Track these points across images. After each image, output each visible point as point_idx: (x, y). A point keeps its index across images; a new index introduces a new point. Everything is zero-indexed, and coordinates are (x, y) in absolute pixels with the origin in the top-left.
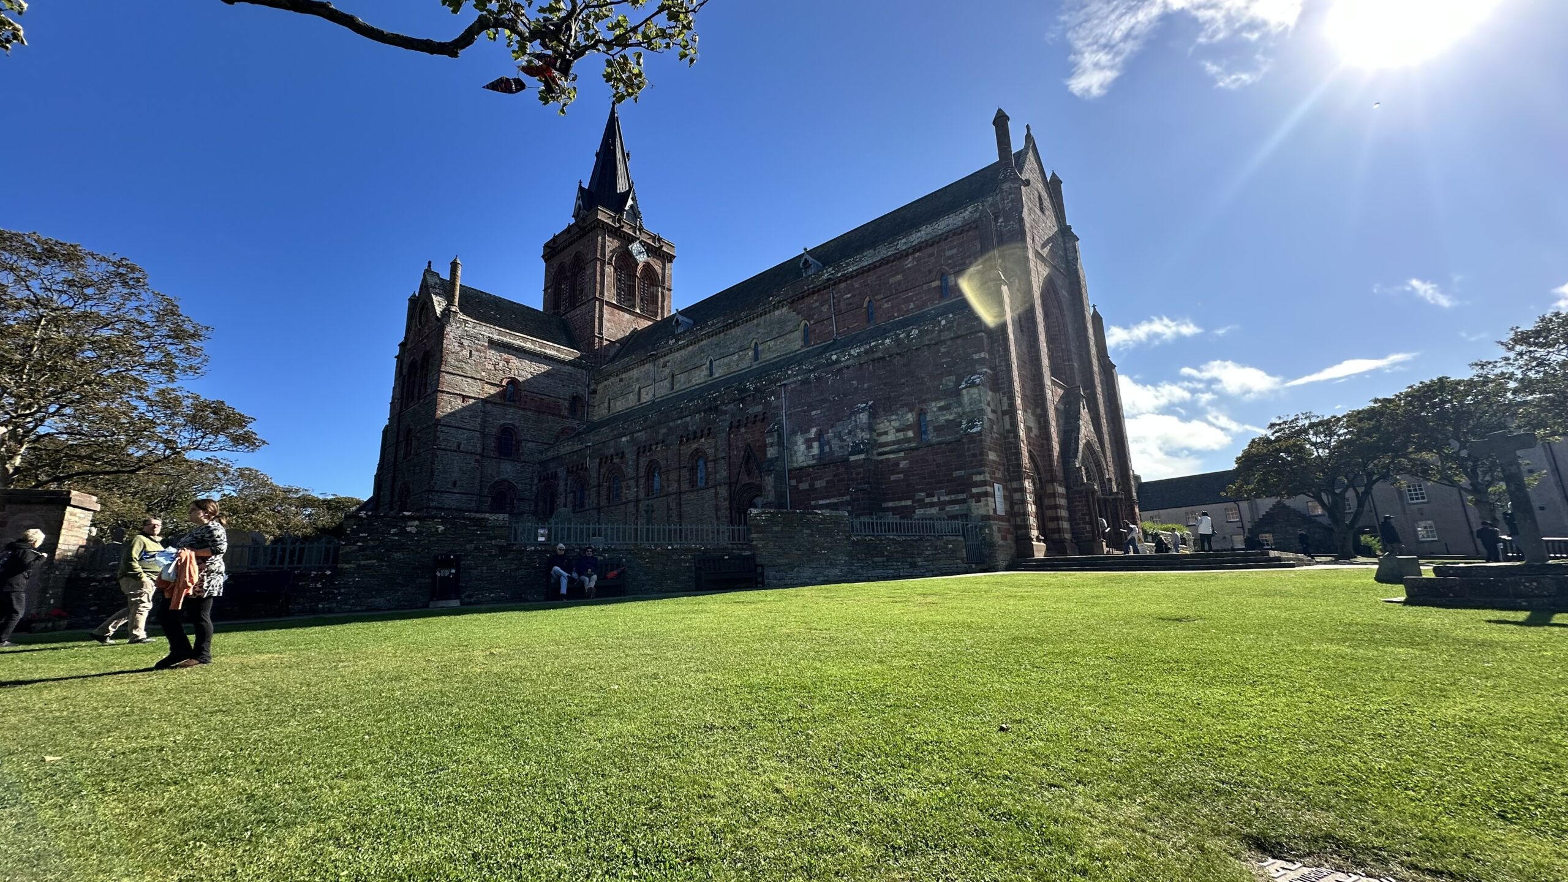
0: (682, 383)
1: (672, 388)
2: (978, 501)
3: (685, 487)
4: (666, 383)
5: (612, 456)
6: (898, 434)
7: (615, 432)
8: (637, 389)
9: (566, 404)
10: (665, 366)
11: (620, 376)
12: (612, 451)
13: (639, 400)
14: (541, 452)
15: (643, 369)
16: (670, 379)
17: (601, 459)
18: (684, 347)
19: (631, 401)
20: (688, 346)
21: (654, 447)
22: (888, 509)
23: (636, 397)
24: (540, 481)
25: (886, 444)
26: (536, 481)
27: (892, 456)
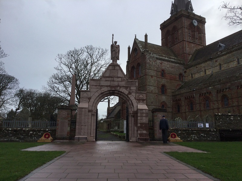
0: (225, 67)
1: (221, 69)
4: (218, 68)
5: (205, 93)
7: (206, 85)
8: (204, 70)
9: (178, 76)
10: (216, 61)
11: (196, 66)
12: (205, 92)
13: (205, 74)
14: (173, 92)
15: (206, 63)
16: (219, 66)
17: (200, 94)
18: (225, 55)
19: (202, 74)
20: (227, 54)
21: (225, 90)
23: (204, 73)
24: (173, 101)
26: (172, 102)
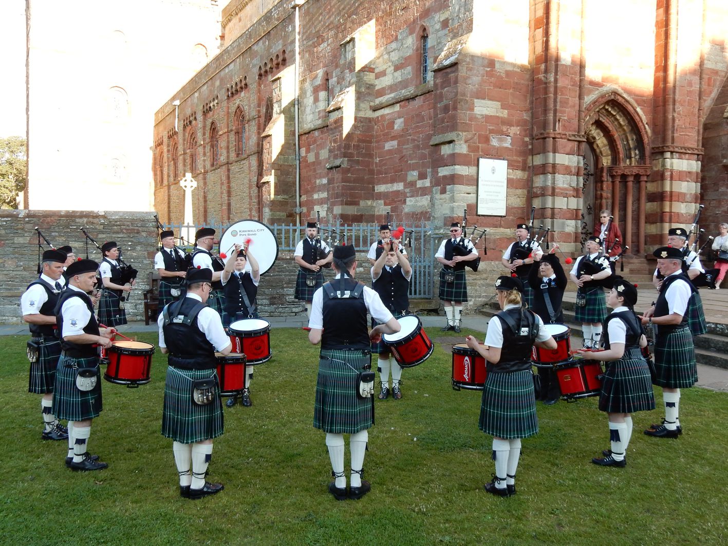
2: (443, 191)
3: (233, 155)
5: (189, 117)
6: (396, 74)
7: (191, 87)
12: (190, 110)
17: (184, 120)
21: (212, 105)
22: (380, 196)
25: (381, 93)
27: (386, 111)
